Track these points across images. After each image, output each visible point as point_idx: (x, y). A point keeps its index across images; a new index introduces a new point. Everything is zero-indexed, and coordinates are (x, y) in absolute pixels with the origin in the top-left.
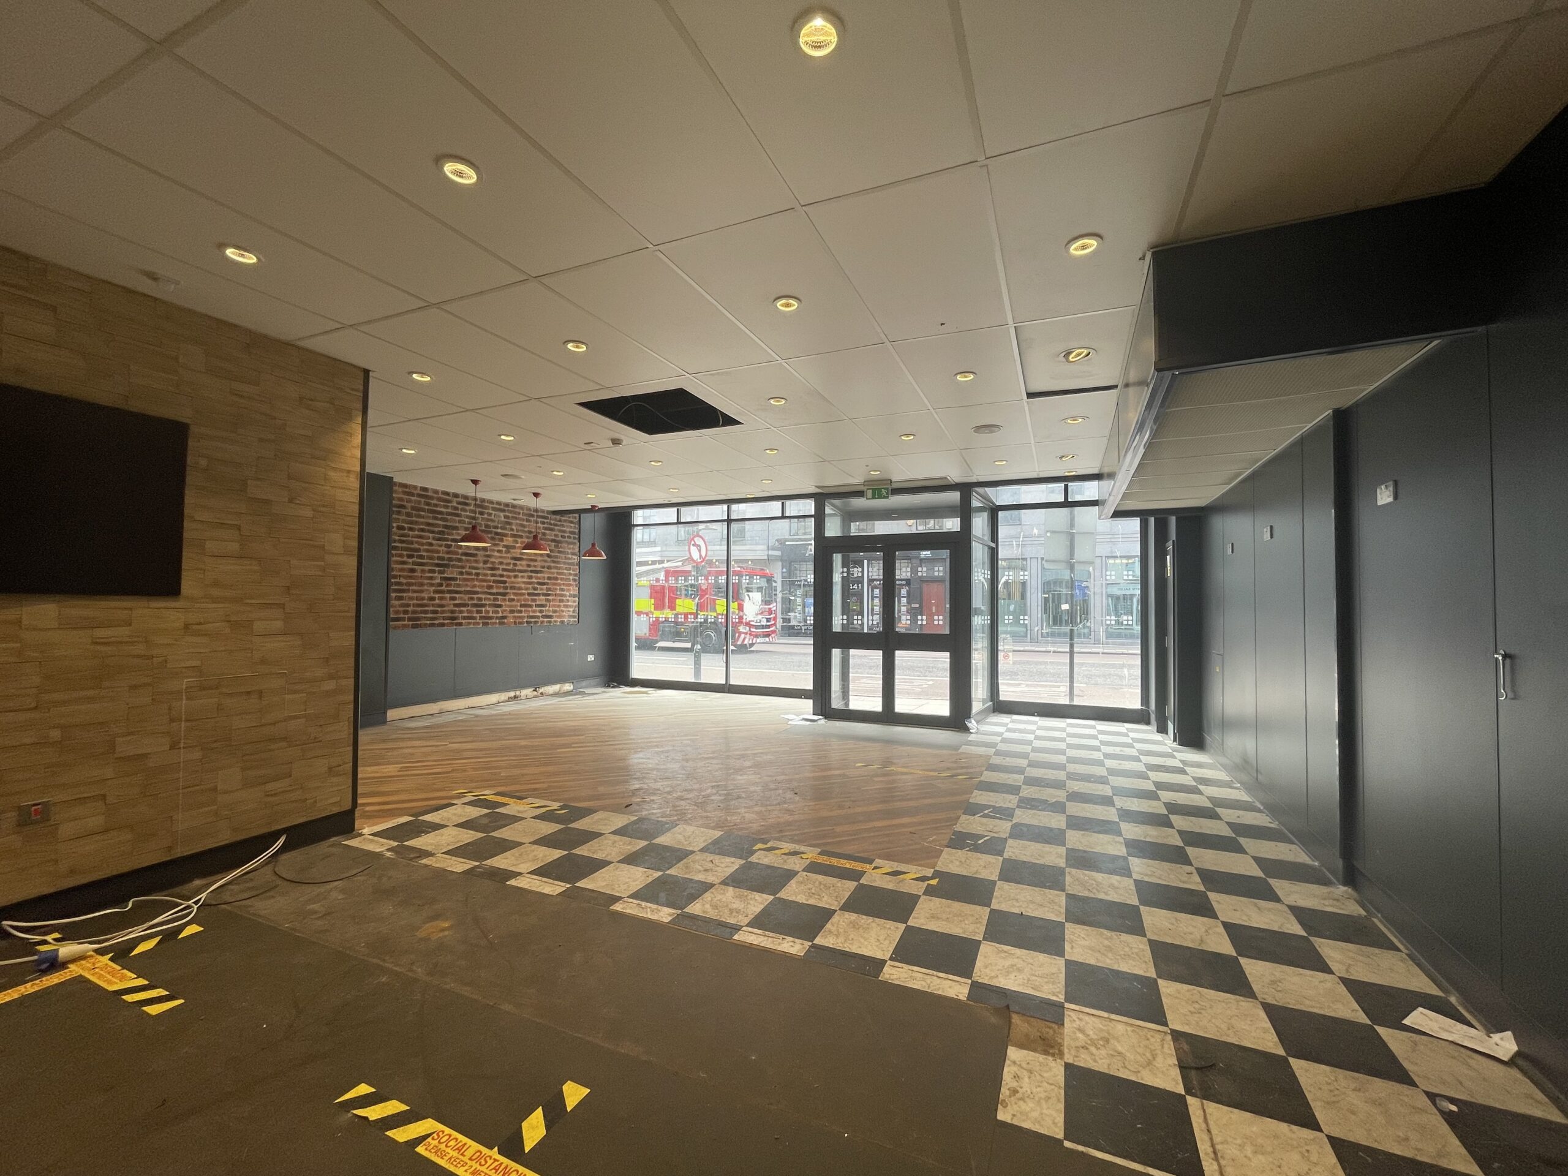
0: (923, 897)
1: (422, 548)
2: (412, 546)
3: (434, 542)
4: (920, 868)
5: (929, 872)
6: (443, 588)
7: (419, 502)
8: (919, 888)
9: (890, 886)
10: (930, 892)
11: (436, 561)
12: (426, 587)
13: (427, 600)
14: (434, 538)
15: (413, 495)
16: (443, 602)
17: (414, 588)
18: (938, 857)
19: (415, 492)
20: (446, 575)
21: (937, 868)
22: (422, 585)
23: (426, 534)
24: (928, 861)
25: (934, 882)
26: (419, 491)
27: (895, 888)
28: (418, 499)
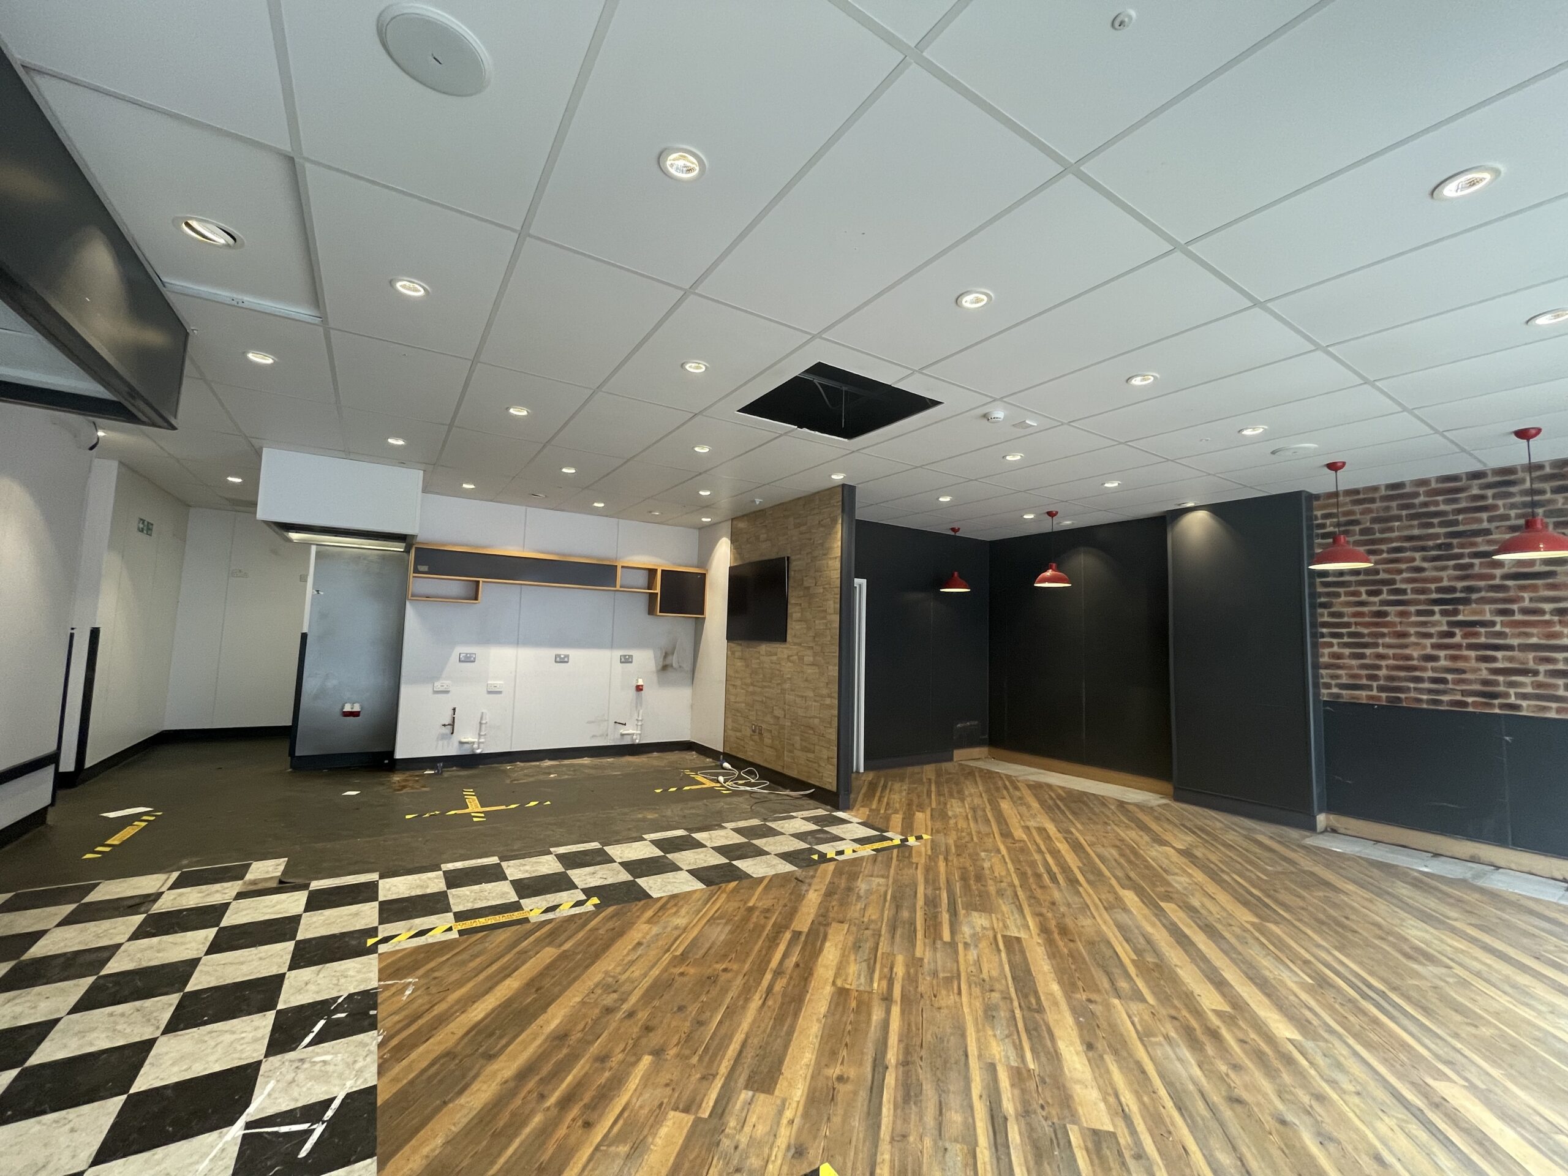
0: (376, 924)
1: (1398, 577)
2: (1378, 577)
3: (1425, 565)
4: (397, 948)
5: (382, 948)
6: (1458, 639)
7: (1388, 508)
8: (384, 931)
9: (418, 921)
10: (372, 932)
11: (1434, 596)
12: (1413, 639)
13: (1418, 660)
14: (1424, 559)
15: (1372, 500)
16: (1460, 664)
17: (1387, 640)
18: (381, 971)
19: (1377, 495)
20: (1460, 618)
21: (376, 955)
22: (1404, 635)
23: (1408, 554)
24: (389, 961)
25: (370, 942)
26: (1383, 492)
27: (412, 921)
28: (1385, 504)
